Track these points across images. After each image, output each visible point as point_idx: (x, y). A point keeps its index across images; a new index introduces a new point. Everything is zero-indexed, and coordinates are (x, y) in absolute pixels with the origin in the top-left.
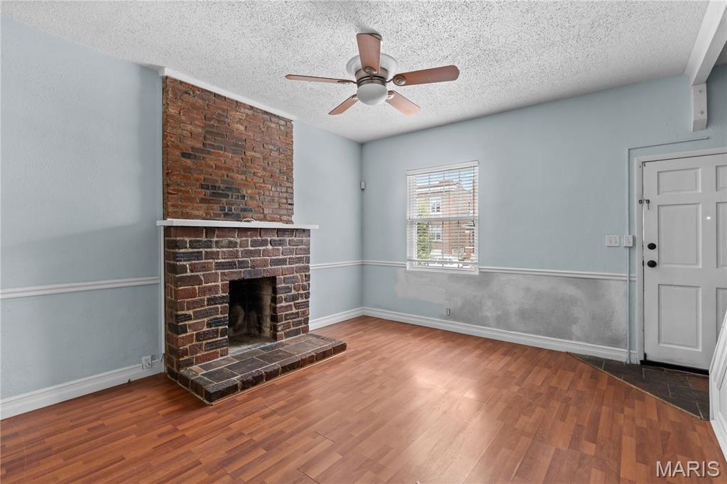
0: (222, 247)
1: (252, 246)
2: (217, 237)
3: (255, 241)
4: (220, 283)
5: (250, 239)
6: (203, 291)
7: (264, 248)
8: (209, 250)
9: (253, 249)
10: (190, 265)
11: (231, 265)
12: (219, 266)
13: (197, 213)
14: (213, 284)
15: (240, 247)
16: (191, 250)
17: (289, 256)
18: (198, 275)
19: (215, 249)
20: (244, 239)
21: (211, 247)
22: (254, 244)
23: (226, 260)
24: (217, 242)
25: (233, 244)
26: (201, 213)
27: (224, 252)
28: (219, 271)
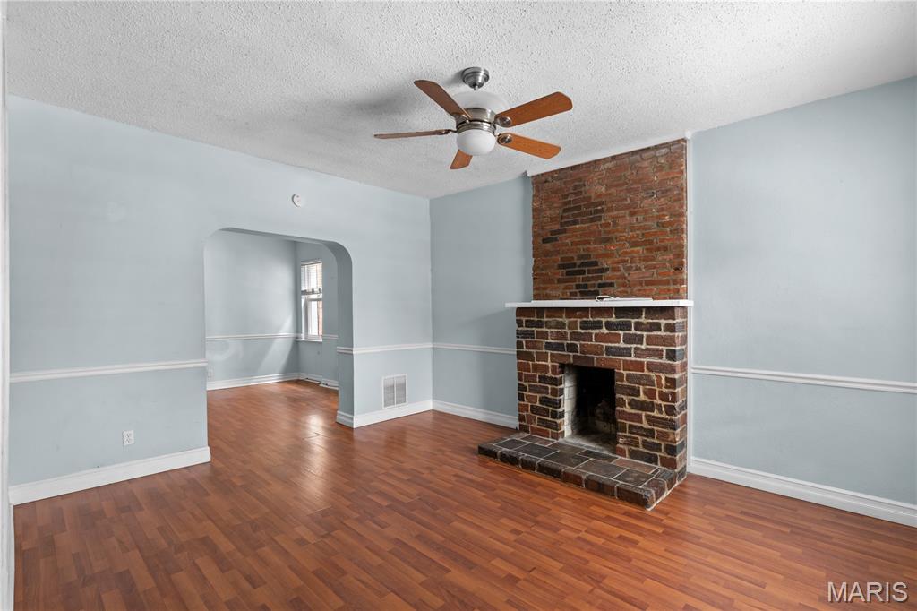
0: (550, 328)
1: (582, 328)
2: (547, 317)
3: (585, 322)
4: (549, 363)
5: (579, 320)
6: (536, 368)
7: (597, 331)
8: (540, 329)
9: (583, 331)
10: (526, 342)
11: (559, 347)
12: (549, 346)
13: (554, 293)
14: (543, 363)
15: (569, 329)
16: (526, 329)
17: (635, 345)
18: (530, 353)
19: (544, 329)
20: (572, 319)
21: (541, 327)
22: (585, 325)
23: (556, 341)
24: (546, 322)
25: (562, 325)
26: (559, 293)
27: (551, 332)
28: (549, 352)
